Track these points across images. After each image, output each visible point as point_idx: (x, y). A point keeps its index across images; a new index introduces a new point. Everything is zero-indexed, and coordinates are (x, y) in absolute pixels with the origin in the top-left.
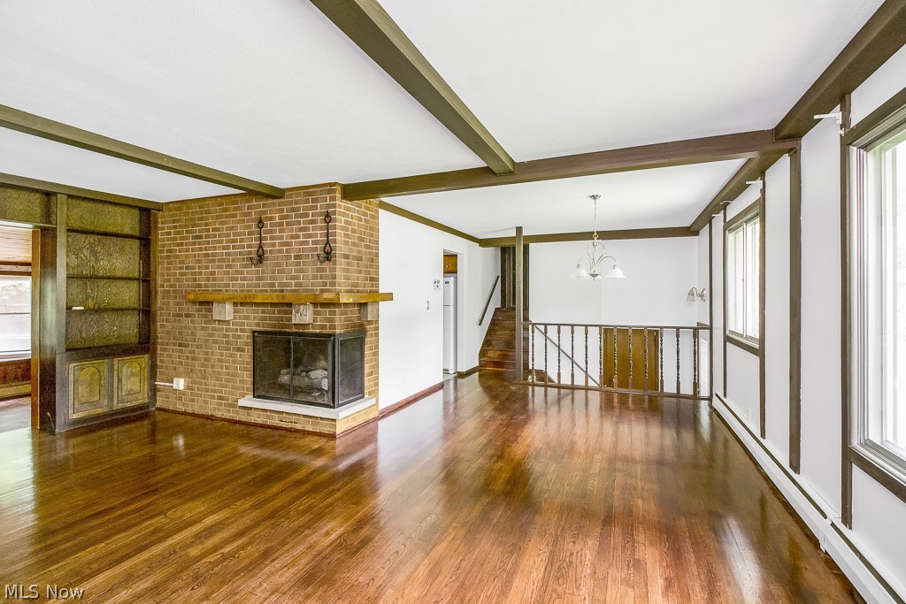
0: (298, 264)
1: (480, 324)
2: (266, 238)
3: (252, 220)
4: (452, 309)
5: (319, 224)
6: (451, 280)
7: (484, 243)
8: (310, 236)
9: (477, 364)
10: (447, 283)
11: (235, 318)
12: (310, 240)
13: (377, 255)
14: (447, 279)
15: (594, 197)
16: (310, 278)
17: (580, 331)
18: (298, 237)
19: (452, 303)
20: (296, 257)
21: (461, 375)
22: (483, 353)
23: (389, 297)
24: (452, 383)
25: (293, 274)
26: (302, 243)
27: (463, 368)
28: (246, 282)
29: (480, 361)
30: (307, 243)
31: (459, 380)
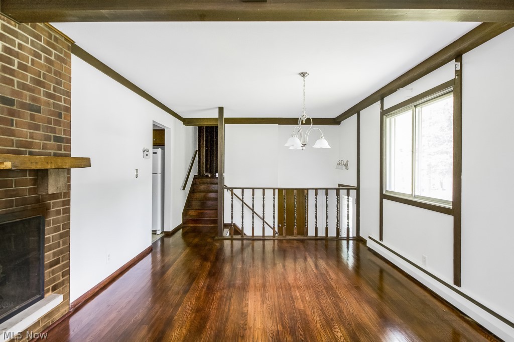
1: (184, 189)
4: (159, 177)
6: (159, 151)
7: (187, 122)
9: (180, 222)
10: (155, 153)
13: (68, 110)
14: (156, 150)
15: (303, 74)
17: (259, 193)
19: (159, 171)
21: (168, 235)
22: (185, 213)
23: (85, 163)
24: (159, 243)
27: (169, 228)
29: (183, 219)
31: (166, 239)
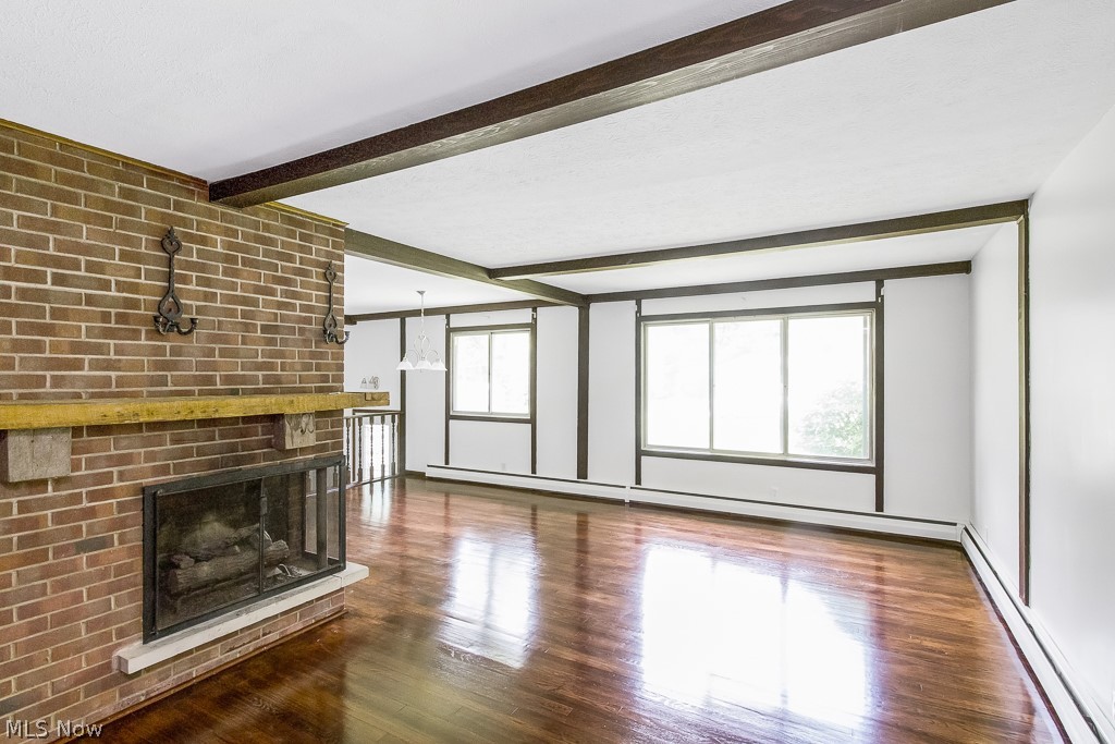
0: (271, 342)
2: (185, 280)
3: (141, 228)
5: (314, 280)
8: (295, 295)
11: (76, 466)
12: (298, 302)
15: (421, 293)
16: (298, 367)
18: (272, 292)
20: (265, 329)
25: (260, 359)
26: (281, 305)
28: (113, 374)
30: (292, 307)
